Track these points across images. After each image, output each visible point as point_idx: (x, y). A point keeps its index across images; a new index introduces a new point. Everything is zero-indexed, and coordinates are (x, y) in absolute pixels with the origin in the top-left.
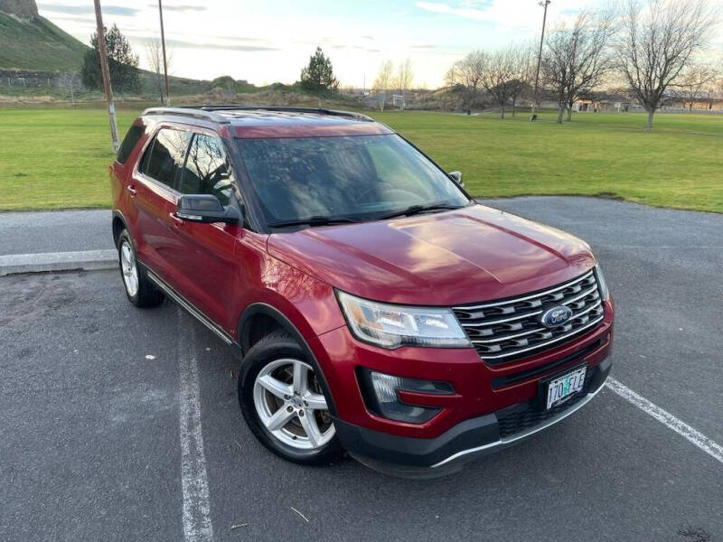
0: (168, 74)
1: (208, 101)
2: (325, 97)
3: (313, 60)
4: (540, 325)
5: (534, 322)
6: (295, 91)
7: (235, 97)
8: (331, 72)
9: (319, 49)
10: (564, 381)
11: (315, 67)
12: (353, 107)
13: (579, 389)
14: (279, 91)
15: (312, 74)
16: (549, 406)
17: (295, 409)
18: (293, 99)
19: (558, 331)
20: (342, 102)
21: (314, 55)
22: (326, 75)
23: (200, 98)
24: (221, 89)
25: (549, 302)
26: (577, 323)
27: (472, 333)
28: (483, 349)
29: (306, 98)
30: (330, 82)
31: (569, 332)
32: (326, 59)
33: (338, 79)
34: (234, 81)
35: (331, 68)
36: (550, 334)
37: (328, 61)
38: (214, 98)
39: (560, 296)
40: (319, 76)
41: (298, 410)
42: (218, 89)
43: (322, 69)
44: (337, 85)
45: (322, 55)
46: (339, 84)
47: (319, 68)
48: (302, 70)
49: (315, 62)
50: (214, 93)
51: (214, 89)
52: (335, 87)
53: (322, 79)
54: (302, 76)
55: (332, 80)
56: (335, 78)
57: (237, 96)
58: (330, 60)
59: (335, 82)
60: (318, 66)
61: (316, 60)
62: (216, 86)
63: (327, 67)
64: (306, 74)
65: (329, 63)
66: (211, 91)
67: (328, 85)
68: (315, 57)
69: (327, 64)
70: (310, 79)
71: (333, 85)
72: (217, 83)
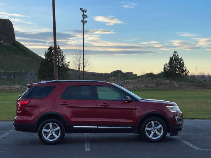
0: (85, 71)
2: (180, 81)
3: (171, 59)
7: (123, 82)
8: (183, 65)
9: (175, 52)
11: (173, 63)
12: (199, 86)
14: (150, 78)
15: (171, 67)
18: (159, 82)
20: (192, 84)
21: (172, 56)
22: (180, 67)
24: (115, 78)
29: (167, 81)
30: (183, 71)
32: (180, 58)
33: (188, 70)
34: (122, 73)
35: (183, 63)
37: (181, 59)
40: (176, 67)
42: (113, 77)
43: (177, 64)
44: (188, 73)
45: (177, 56)
46: (189, 73)
47: (175, 63)
48: (164, 65)
49: (173, 60)
50: (110, 80)
51: (111, 78)
52: (186, 74)
53: (177, 70)
54: (164, 69)
55: (184, 70)
56: (186, 69)
57: (124, 82)
58: (182, 58)
59: (186, 71)
60: (174, 62)
61: (173, 59)
62: (111, 77)
63: (180, 62)
64: (167, 67)
65: (182, 60)
66: (109, 79)
67: (181, 73)
68: (172, 57)
69: (180, 61)
70: (170, 70)
71: (184, 73)
72: (113, 75)
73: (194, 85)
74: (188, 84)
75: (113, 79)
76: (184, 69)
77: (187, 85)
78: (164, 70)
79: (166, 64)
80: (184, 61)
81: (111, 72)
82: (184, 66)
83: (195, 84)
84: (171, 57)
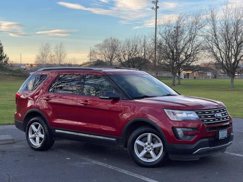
4: (215, 117)
5: (213, 116)
8: (2, 51)
10: (222, 132)
13: (226, 136)
16: (220, 139)
17: (148, 150)
19: (219, 119)
25: (215, 112)
26: (223, 119)
27: (200, 117)
28: (203, 121)
31: (221, 120)
36: (217, 120)
39: (218, 111)
41: (149, 150)
44: (7, 60)
46: (9, 60)
52: (6, 62)
55: (3, 57)
56: (6, 55)
59: (5, 58)
71: (4, 61)
73: (13, 75)
74: (7, 74)
77: (6, 75)
80: (3, 46)
82: (4, 51)
83: (15, 74)
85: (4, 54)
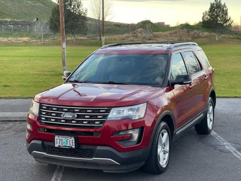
1: (132, 38)
2: (222, 33)
3: (212, 6)
6: (197, 29)
8: (227, 14)
10: (64, 139)
11: (215, 11)
13: (73, 147)
14: (185, 30)
15: (211, 16)
16: (57, 146)
18: (196, 35)
22: (222, 16)
23: (127, 37)
24: (142, 29)
29: (206, 33)
30: (226, 21)
32: (223, 4)
33: (232, 19)
35: (226, 10)
38: (137, 36)
40: (218, 16)
42: (140, 29)
43: (220, 12)
44: (231, 23)
45: (220, 1)
46: (233, 23)
47: (217, 11)
48: (204, 14)
49: (214, 7)
50: (137, 33)
51: (137, 30)
52: (230, 25)
53: (219, 19)
54: (203, 18)
56: (230, 18)
57: (154, 34)
58: (226, 5)
59: (230, 21)
60: (216, 9)
61: (215, 5)
62: (138, 28)
63: (223, 10)
64: (207, 16)
65: (225, 7)
66: (135, 32)
67: (224, 23)
68: (214, 3)
69: (223, 8)
70: (210, 19)
71: (228, 23)
72: (140, 26)
73: (238, 38)
74: (232, 37)
75: (140, 30)
76: (228, 19)
77: (230, 38)
78: (203, 20)
79: (206, 13)
81: (138, 23)
84: (212, 3)
85: (228, 17)
